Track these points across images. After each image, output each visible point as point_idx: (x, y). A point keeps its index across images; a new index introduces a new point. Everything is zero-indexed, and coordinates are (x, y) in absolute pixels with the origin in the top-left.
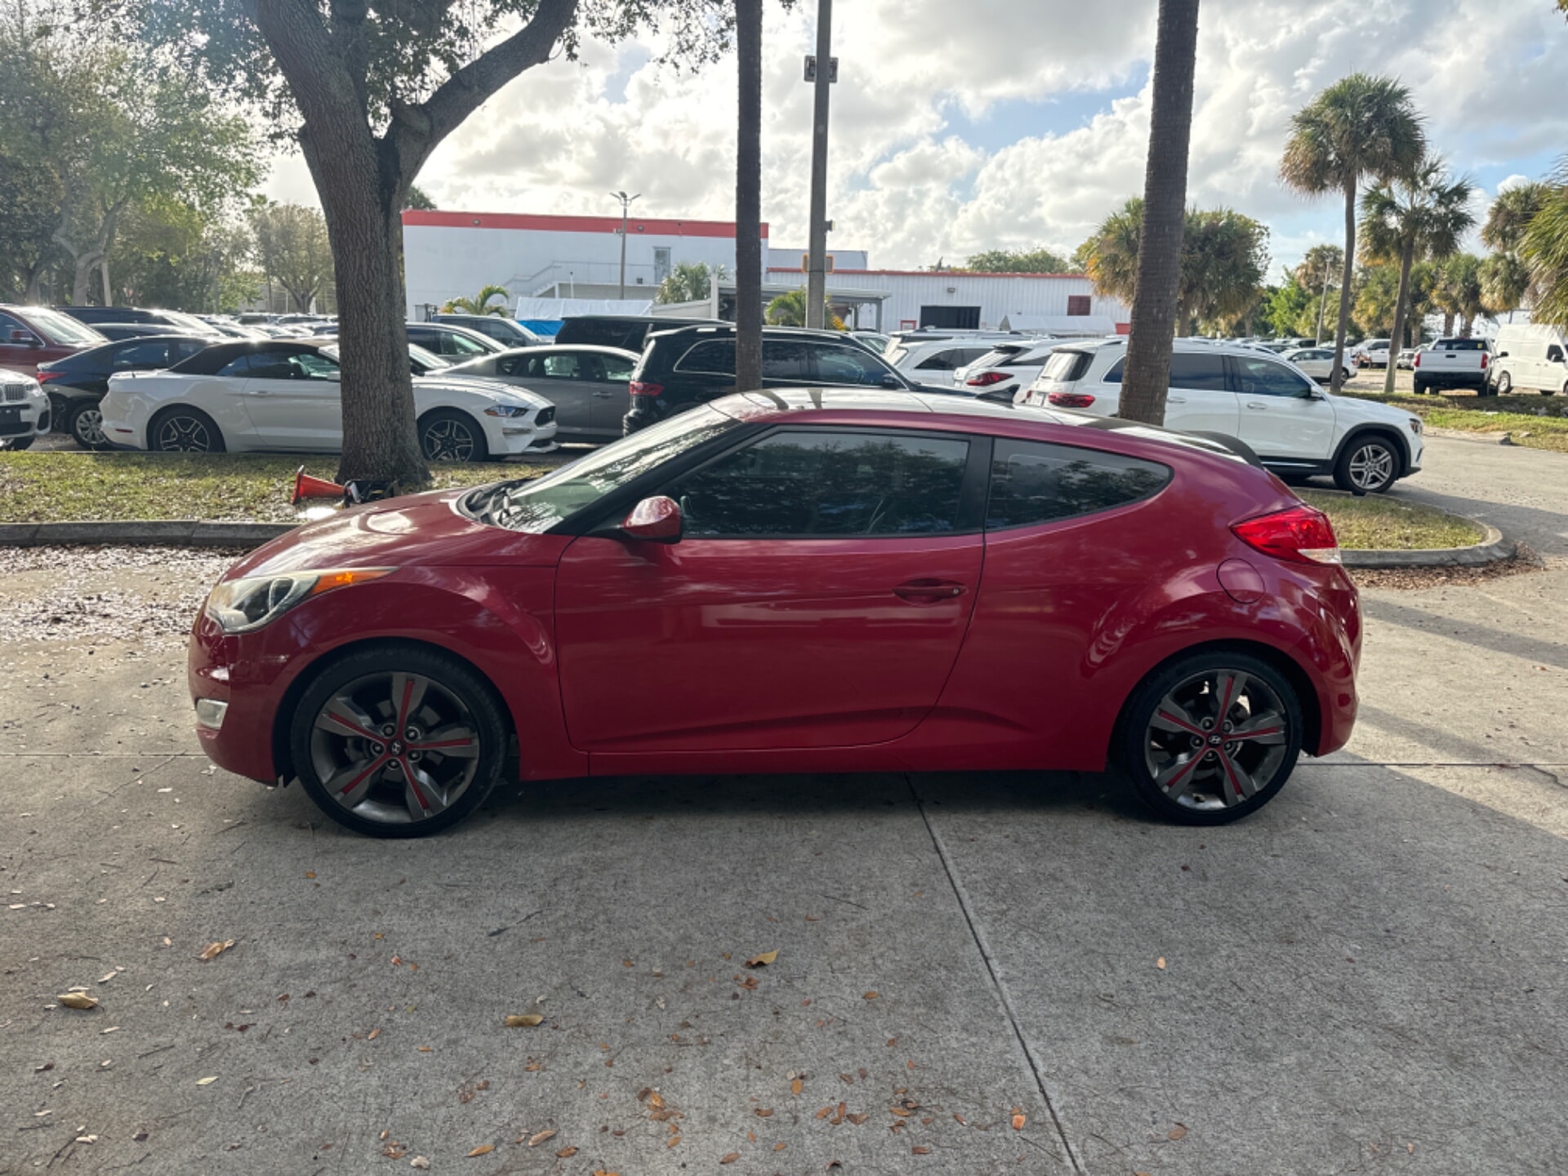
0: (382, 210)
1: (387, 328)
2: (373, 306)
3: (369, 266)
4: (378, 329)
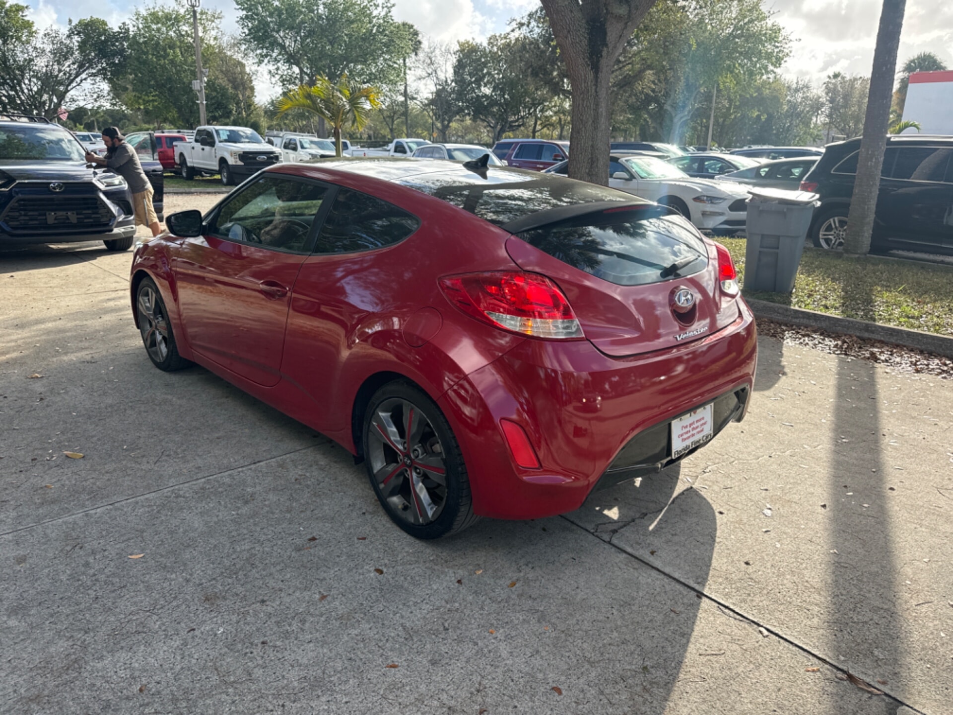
0: (592, 69)
1: (590, 143)
2: (583, 129)
3: (583, 105)
4: (584, 144)
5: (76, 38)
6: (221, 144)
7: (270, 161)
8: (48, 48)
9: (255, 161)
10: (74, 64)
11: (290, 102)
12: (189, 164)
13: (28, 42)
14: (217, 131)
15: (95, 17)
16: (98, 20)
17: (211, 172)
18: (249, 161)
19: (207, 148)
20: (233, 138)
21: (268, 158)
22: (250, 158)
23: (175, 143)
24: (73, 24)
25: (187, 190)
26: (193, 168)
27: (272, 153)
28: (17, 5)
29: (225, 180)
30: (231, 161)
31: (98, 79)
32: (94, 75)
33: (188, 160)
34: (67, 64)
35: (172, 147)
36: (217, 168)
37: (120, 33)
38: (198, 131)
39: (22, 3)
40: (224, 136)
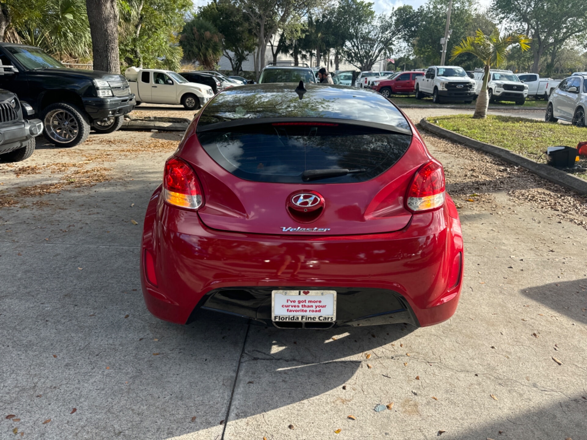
5: (394, 18)
6: (438, 78)
7: (465, 88)
8: (379, 25)
9: (455, 88)
10: (390, 33)
11: (461, 49)
12: (420, 90)
13: (370, 22)
14: (438, 69)
15: (406, 5)
16: (408, 6)
17: (428, 95)
18: (451, 88)
19: (430, 80)
20: (448, 73)
21: (464, 86)
22: (452, 86)
23: (416, 77)
24: (394, 10)
25: (408, 105)
26: (421, 92)
27: (468, 83)
28: (369, 3)
29: (434, 100)
30: (440, 88)
31: (400, 40)
32: (399, 38)
33: (420, 87)
34: (387, 33)
35: (414, 79)
36: (432, 92)
37: (418, 12)
38: (430, 69)
39: (372, 2)
40: (441, 73)
